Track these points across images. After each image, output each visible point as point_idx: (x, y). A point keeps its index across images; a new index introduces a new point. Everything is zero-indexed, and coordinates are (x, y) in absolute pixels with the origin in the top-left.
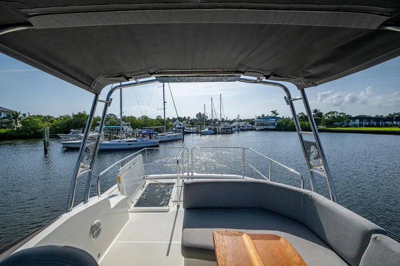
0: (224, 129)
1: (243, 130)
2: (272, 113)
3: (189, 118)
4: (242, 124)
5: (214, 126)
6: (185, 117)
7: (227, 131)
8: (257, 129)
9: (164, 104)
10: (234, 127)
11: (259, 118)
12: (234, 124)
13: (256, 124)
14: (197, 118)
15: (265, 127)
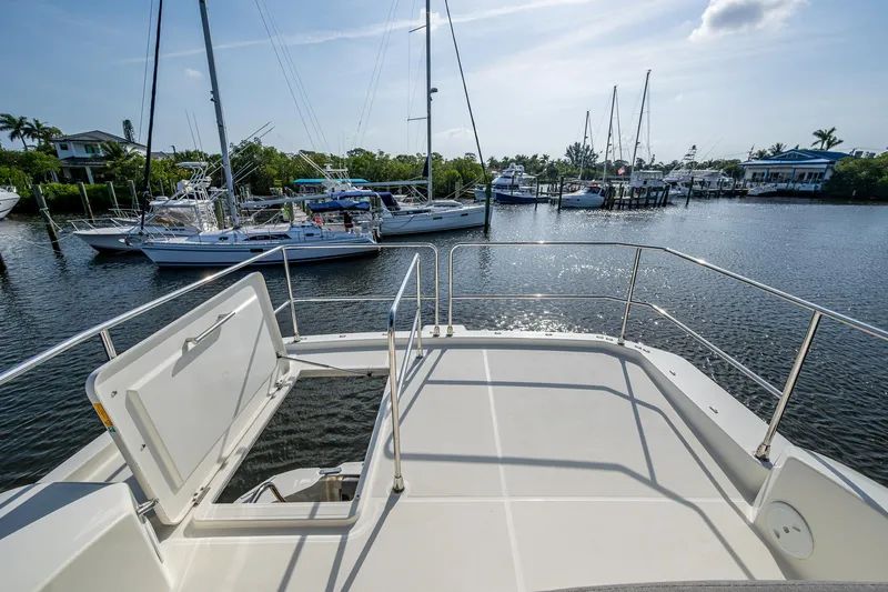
0: (639, 191)
1: (700, 195)
2: (817, 139)
3: (546, 157)
4: (699, 175)
5: (608, 180)
6: (536, 156)
7: (648, 198)
8: (751, 191)
9: (429, 99)
10: (674, 184)
11: (762, 155)
12: (673, 176)
13: (748, 175)
14: (568, 159)
15: (783, 186)
